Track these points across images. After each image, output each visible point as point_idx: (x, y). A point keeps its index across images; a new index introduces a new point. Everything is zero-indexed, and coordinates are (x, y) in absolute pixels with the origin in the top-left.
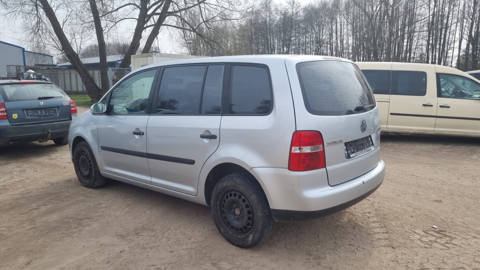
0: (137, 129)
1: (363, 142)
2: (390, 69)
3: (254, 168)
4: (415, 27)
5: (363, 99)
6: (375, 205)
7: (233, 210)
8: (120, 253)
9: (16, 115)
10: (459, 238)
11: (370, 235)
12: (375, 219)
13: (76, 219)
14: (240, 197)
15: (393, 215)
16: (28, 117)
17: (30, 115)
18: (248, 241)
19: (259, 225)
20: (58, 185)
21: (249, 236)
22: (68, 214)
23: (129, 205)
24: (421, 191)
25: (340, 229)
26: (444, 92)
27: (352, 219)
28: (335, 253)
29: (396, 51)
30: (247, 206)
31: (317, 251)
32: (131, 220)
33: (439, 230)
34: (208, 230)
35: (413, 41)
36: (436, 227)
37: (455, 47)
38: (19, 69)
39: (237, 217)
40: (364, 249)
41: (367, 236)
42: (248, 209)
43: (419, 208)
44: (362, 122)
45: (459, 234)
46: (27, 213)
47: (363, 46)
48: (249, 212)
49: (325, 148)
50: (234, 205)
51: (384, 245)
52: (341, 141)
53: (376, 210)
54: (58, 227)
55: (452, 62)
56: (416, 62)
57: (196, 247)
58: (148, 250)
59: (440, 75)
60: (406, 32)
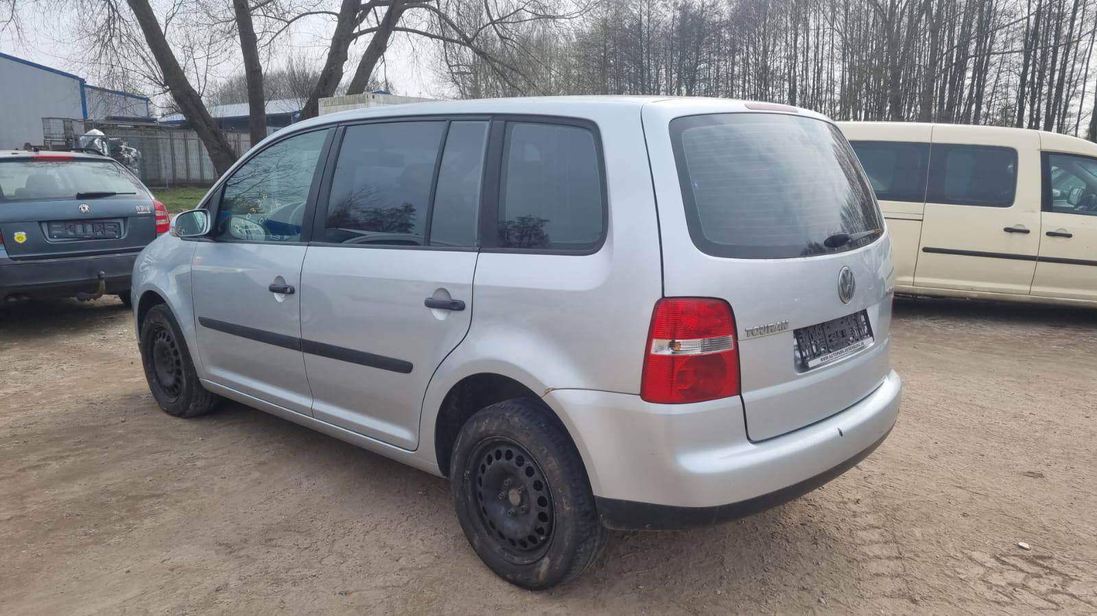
0: (279, 277)
1: (845, 327)
2: (927, 140)
3: (553, 389)
4: (992, 42)
5: (849, 214)
6: (873, 481)
7: (503, 493)
8: (214, 593)
9: (24, 233)
10: (1086, 578)
11: (855, 563)
12: (871, 519)
13: (125, 497)
14: (520, 461)
15: (916, 509)
16: (50, 241)
17: (58, 235)
18: (539, 573)
19: (566, 534)
20: (104, 407)
21: (542, 561)
22: (109, 482)
23: (264, 463)
24: (992, 446)
25: (778, 543)
26: (1058, 198)
27: (812, 519)
28: (761, 612)
29: (946, 99)
30: (538, 486)
31: (716, 603)
32: (262, 503)
33: (1034, 556)
34: (446, 536)
35: (988, 76)
36: (1026, 546)
37: (1086, 90)
38: (69, 127)
39: (513, 510)
40: (838, 601)
41: (848, 567)
42: (540, 492)
43: (983, 492)
44: (843, 276)
45: (1086, 568)
46: (13, 476)
47: (868, 86)
48: (542, 501)
49: (740, 343)
50: (507, 481)
51: (888, 593)
52: (783, 327)
53: (875, 495)
54: (79, 518)
55: (1077, 126)
56: (991, 124)
57: (408, 582)
58: (286, 586)
59: (1052, 158)
60: (972, 54)
